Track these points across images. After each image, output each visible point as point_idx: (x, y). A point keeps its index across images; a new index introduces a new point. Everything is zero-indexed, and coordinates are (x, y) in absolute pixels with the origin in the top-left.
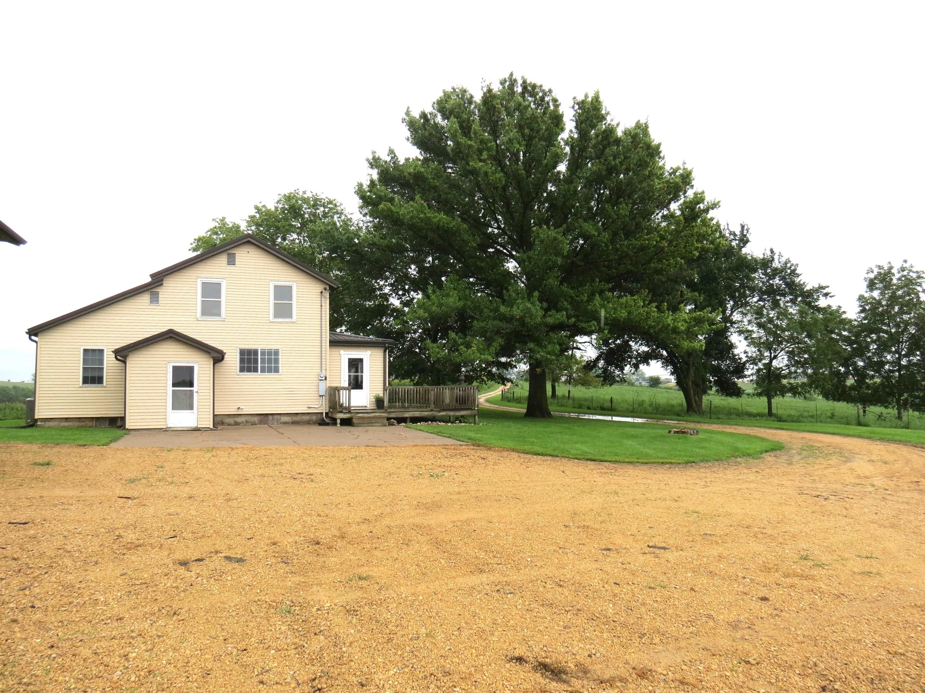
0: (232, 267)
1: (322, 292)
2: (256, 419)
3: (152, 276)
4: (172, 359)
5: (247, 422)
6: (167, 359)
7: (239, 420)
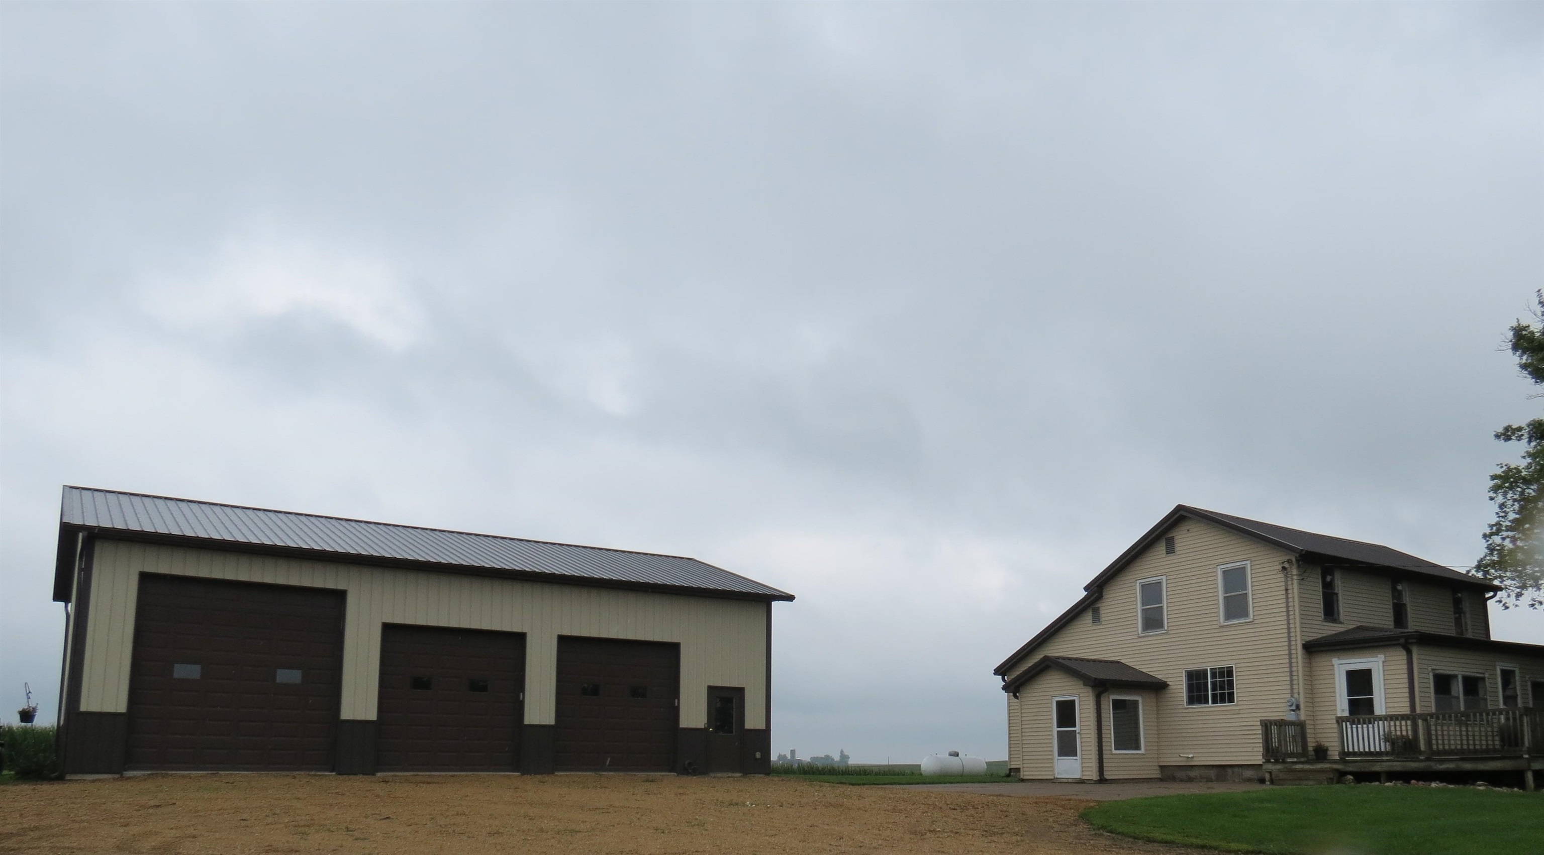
0: (1171, 557)
1: (1284, 568)
2: (1212, 773)
3: (1086, 589)
4: (1056, 693)
5: (1201, 777)
6: (1051, 693)
7: (1193, 774)
